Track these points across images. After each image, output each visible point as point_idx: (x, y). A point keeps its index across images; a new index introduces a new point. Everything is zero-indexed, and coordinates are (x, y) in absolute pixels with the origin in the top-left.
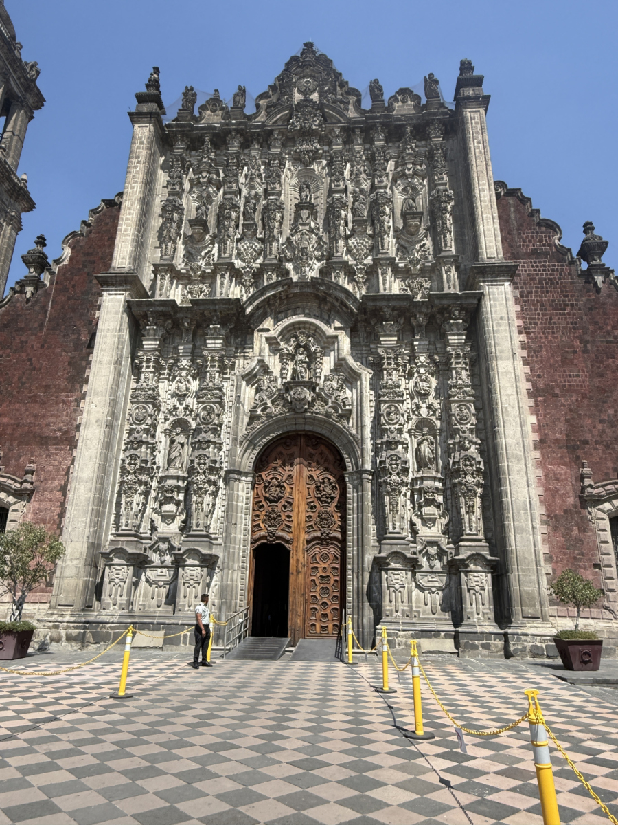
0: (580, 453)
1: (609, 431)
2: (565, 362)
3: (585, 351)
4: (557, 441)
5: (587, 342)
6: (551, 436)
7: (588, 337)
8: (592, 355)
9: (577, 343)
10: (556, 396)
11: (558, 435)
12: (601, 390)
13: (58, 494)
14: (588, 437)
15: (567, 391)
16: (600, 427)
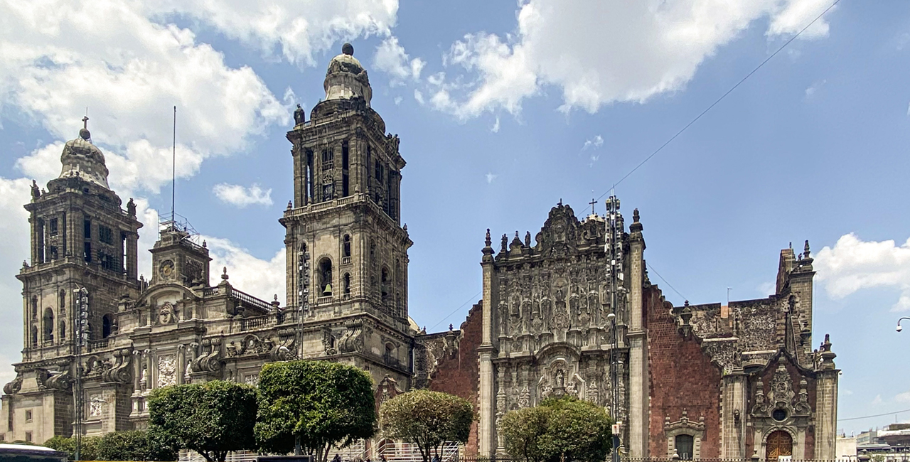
0: (666, 411)
1: (679, 402)
2: (667, 372)
3: (675, 366)
4: (658, 406)
5: (677, 362)
6: (656, 405)
7: (677, 360)
8: (678, 369)
9: (673, 363)
10: (660, 387)
11: (659, 404)
12: (679, 384)
13: (475, 434)
14: (671, 404)
15: (665, 385)
16: (676, 400)
